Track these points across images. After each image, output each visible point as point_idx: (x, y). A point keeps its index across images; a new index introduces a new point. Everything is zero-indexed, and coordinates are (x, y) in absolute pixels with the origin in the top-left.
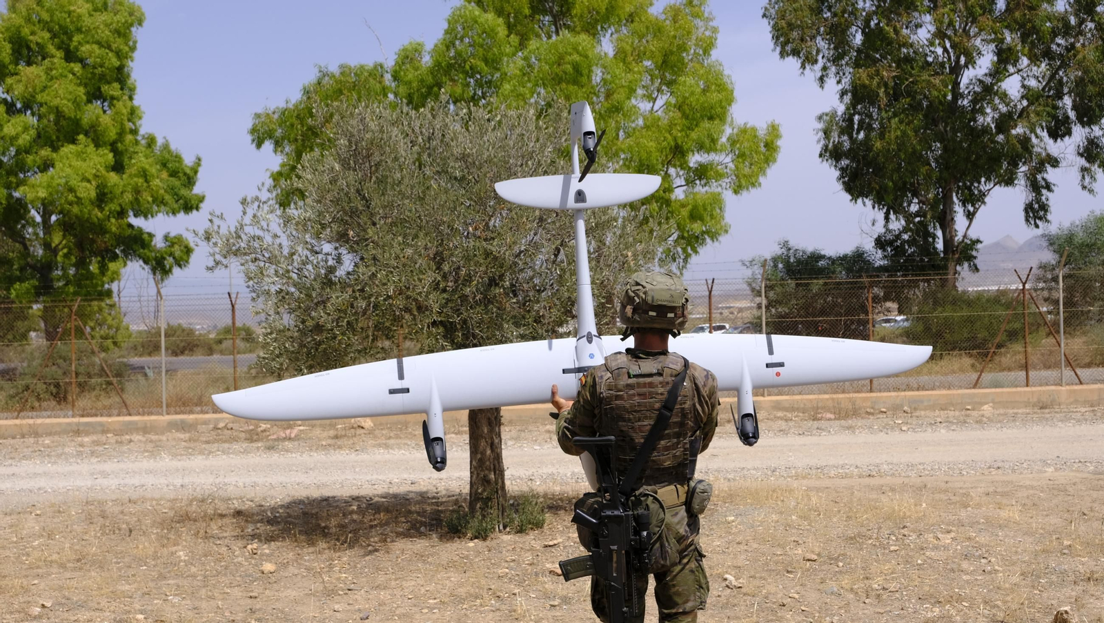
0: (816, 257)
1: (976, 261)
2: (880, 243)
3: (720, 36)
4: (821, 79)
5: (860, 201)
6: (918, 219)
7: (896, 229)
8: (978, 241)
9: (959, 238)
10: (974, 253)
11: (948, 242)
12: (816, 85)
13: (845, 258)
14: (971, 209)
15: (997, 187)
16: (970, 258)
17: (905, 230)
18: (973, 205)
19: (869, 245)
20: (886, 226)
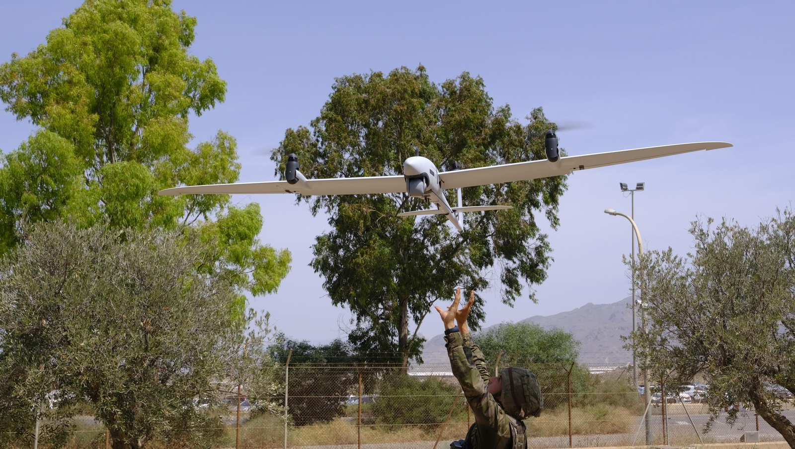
0: (304, 347)
1: (422, 356)
2: (353, 338)
3: (241, 171)
4: (314, 210)
5: (339, 304)
6: (381, 321)
7: (364, 328)
8: (423, 340)
9: (410, 337)
10: (420, 349)
11: (402, 340)
12: (310, 213)
13: (326, 349)
14: (419, 315)
15: (438, 300)
16: (417, 353)
17: (372, 329)
18: (420, 312)
19: (344, 339)
20: (358, 324)
